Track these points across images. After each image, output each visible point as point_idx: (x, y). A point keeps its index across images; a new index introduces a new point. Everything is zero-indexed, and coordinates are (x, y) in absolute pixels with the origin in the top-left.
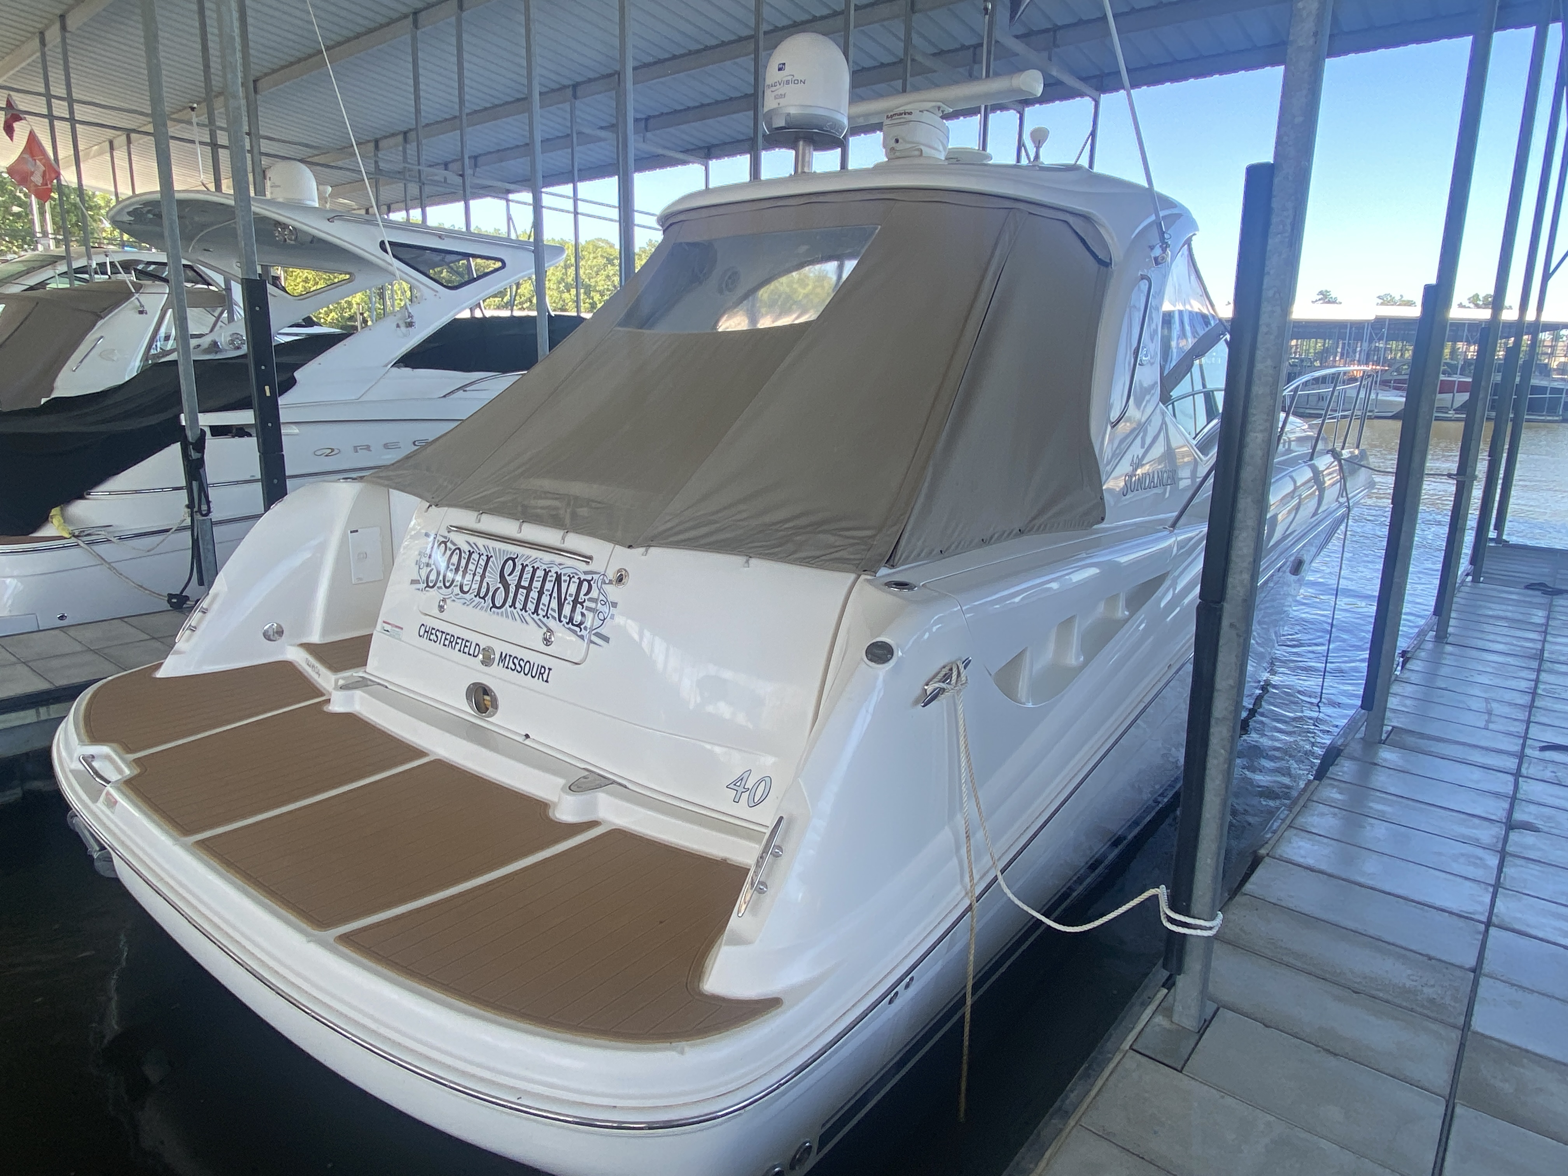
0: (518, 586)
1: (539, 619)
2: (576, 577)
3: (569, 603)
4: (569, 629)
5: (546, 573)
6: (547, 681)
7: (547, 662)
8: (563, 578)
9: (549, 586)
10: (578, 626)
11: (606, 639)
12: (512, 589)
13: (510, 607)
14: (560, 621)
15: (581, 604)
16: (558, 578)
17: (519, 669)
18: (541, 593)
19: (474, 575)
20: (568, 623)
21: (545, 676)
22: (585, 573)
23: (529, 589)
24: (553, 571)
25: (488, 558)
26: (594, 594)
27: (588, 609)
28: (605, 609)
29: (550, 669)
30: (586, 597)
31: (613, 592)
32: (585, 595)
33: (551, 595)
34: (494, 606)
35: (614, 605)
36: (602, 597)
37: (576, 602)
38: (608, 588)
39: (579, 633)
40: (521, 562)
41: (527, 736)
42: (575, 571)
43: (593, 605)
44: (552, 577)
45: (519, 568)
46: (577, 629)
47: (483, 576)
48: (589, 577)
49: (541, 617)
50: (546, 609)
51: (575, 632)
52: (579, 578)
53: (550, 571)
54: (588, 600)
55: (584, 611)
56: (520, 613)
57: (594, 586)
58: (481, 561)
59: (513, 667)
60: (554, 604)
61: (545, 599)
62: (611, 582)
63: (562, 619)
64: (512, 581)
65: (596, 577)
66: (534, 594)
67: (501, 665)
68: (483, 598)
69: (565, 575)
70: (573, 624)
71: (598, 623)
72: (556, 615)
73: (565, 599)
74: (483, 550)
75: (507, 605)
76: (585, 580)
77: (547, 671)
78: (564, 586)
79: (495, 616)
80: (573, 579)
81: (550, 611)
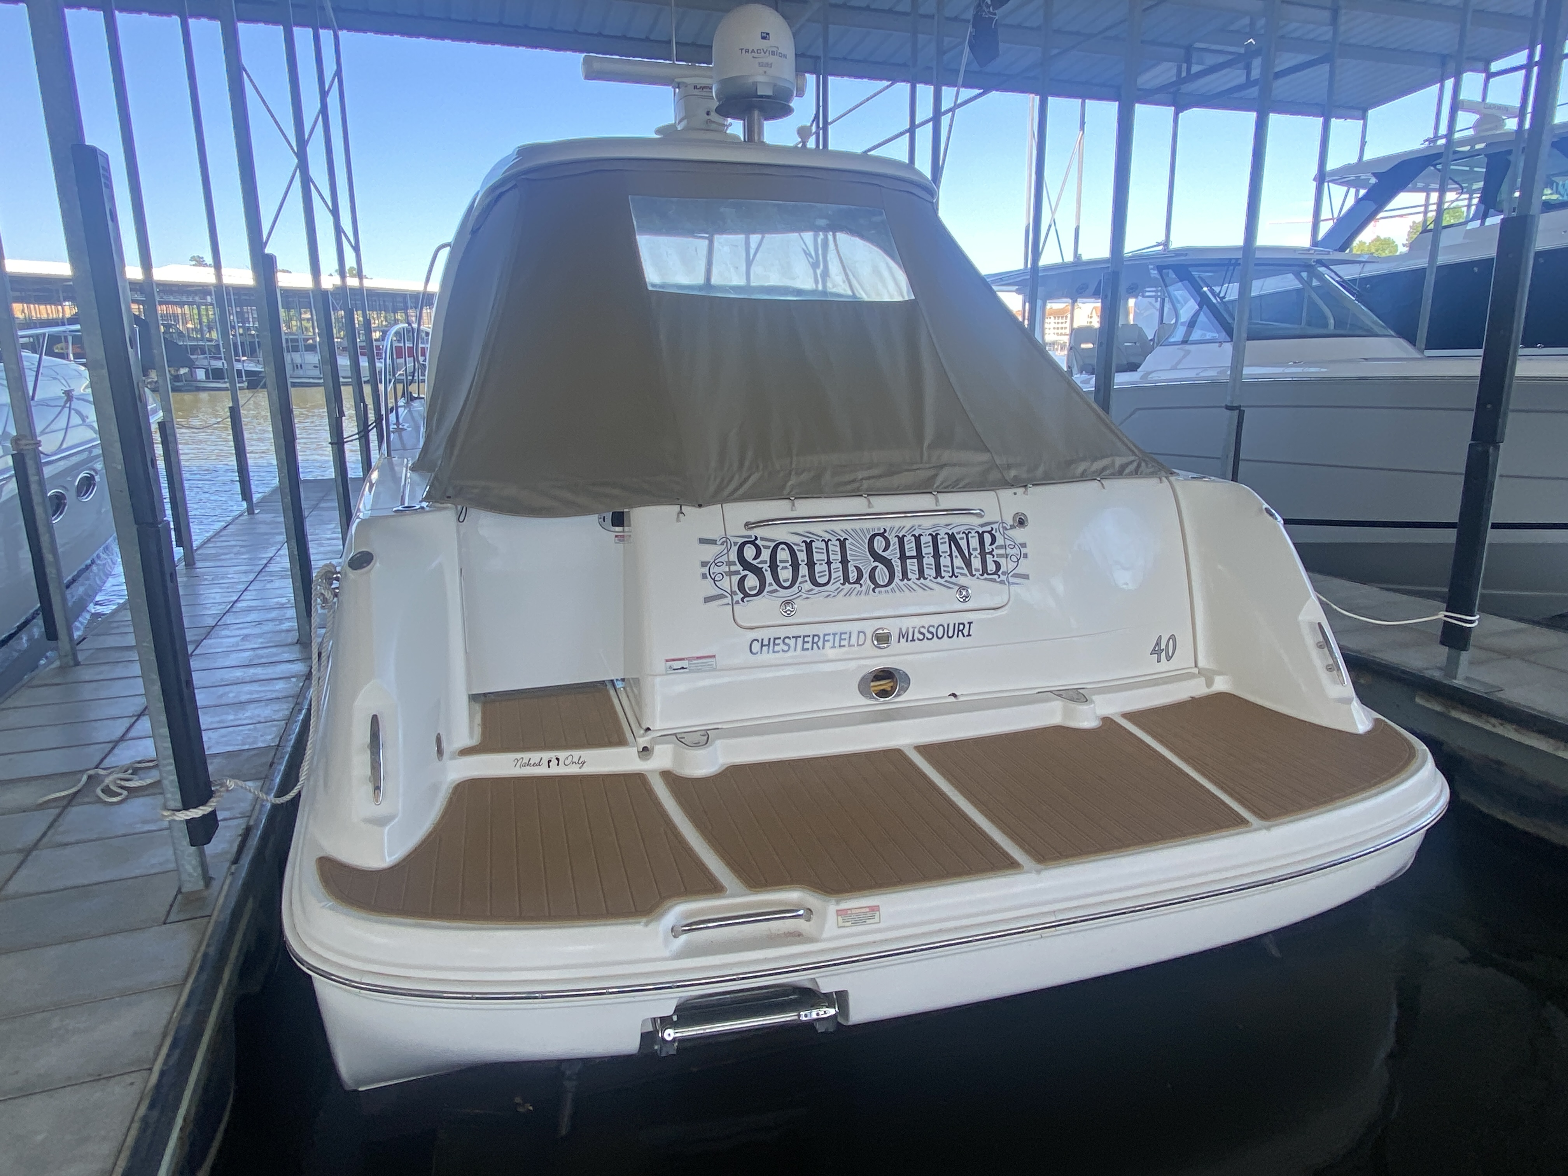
0: (903, 557)
1: (946, 581)
2: (973, 532)
3: (976, 557)
4: (986, 579)
5: (935, 538)
6: (969, 635)
7: (965, 618)
8: (958, 537)
9: (943, 548)
10: (995, 573)
11: (1026, 577)
12: (897, 564)
13: (902, 580)
14: (973, 576)
15: (991, 553)
16: (952, 538)
17: (930, 636)
18: (937, 555)
19: (829, 563)
20: (982, 575)
21: (966, 632)
22: (982, 526)
23: (919, 556)
24: (942, 532)
25: (843, 544)
26: (1000, 541)
27: (999, 556)
28: (1015, 551)
29: (970, 623)
30: (993, 547)
31: (1018, 534)
32: (991, 544)
33: (951, 555)
34: (877, 585)
35: (1024, 545)
36: (1008, 542)
37: (983, 554)
38: (1010, 533)
39: (998, 580)
40: (893, 534)
41: (954, 695)
42: (968, 527)
43: (1002, 551)
44: (943, 539)
45: (894, 541)
46: (996, 577)
47: (844, 562)
48: (988, 528)
49: (947, 578)
50: (950, 569)
51: (994, 581)
52: (978, 532)
53: (937, 534)
54: (996, 548)
55: (995, 559)
56: (918, 582)
57: (997, 535)
58: (831, 548)
59: (921, 637)
60: (958, 562)
61: (945, 561)
62: (1012, 527)
63: (974, 573)
64: (893, 554)
65: (995, 526)
66: (929, 560)
67: (903, 641)
68: (858, 581)
69: (958, 533)
70: (988, 574)
71: (1011, 565)
72: (966, 571)
73: (970, 554)
74: (827, 537)
75: (896, 580)
76: (983, 532)
77: (967, 626)
78: (963, 544)
79: (884, 595)
80: (970, 535)
81: (956, 571)
